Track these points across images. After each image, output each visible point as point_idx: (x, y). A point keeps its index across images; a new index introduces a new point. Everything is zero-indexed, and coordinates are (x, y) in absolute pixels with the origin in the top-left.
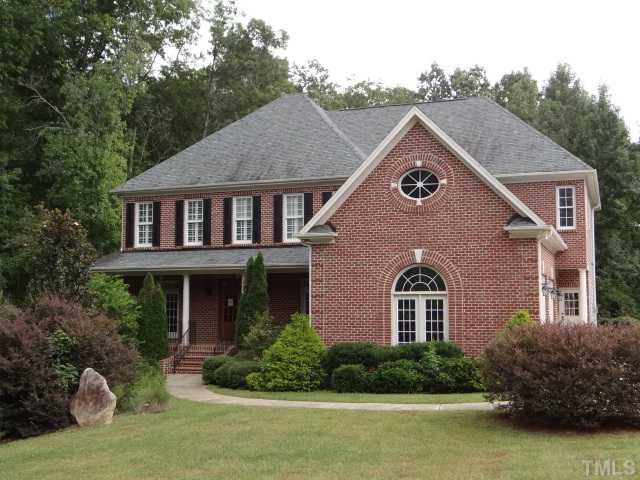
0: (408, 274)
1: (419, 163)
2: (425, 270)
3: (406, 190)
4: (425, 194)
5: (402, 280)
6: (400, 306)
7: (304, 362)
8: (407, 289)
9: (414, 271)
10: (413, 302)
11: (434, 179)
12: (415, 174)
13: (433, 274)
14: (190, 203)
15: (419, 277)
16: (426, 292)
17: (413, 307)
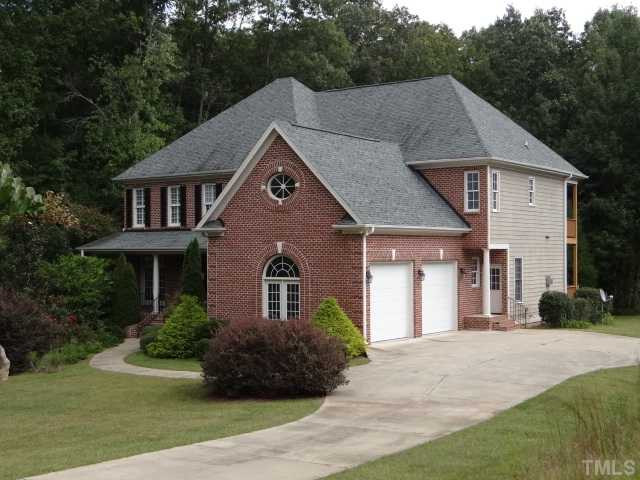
0: (274, 262)
1: (280, 169)
2: (287, 260)
3: (274, 191)
4: (286, 195)
5: (270, 268)
6: (270, 290)
7: (180, 335)
8: (274, 275)
9: (278, 260)
10: (278, 285)
11: (292, 182)
12: (280, 178)
13: (291, 263)
14: (172, 189)
15: (282, 265)
16: (286, 278)
17: (278, 290)
